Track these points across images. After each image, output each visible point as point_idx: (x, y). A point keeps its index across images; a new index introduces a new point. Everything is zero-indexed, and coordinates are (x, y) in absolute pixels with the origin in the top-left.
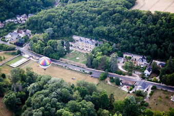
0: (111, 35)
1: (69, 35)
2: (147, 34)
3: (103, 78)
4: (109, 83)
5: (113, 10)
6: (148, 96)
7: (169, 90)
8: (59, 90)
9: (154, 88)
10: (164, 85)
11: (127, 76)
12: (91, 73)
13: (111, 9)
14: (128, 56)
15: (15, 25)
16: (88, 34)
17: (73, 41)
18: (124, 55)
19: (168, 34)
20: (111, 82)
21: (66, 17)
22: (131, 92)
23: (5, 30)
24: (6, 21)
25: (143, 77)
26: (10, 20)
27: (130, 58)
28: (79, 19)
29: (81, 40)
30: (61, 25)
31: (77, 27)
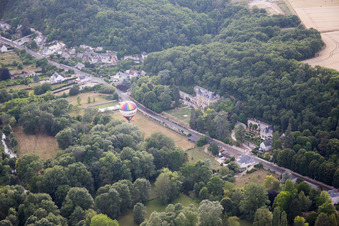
0: (240, 90)
1: (189, 83)
2: (288, 95)
3: (201, 143)
4: (206, 150)
5: (262, 57)
6: (244, 173)
7: (277, 172)
8: (122, 134)
9: (259, 167)
10: (275, 165)
11: (234, 147)
12: (190, 135)
13: (259, 55)
14: (254, 123)
15: (133, 63)
16: (214, 85)
17: (193, 93)
18: (249, 122)
19: (313, 98)
20: (209, 150)
21: (194, 59)
22: (225, 165)
23: (117, 68)
24: (126, 58)
25: (255, 152)
26: (131, 57)
27: (256, 127)
28: (209, 62)
29: (200, 92)
30: (184, 67)
31: (204, 73)
